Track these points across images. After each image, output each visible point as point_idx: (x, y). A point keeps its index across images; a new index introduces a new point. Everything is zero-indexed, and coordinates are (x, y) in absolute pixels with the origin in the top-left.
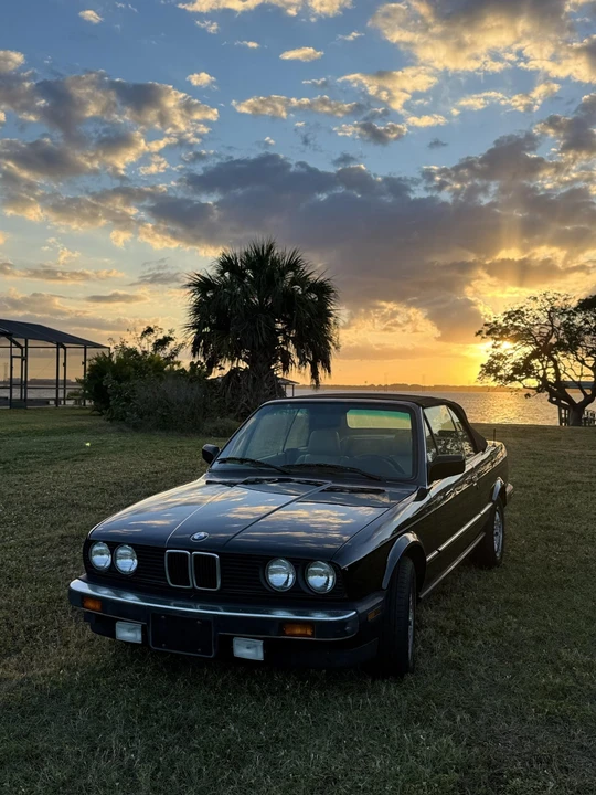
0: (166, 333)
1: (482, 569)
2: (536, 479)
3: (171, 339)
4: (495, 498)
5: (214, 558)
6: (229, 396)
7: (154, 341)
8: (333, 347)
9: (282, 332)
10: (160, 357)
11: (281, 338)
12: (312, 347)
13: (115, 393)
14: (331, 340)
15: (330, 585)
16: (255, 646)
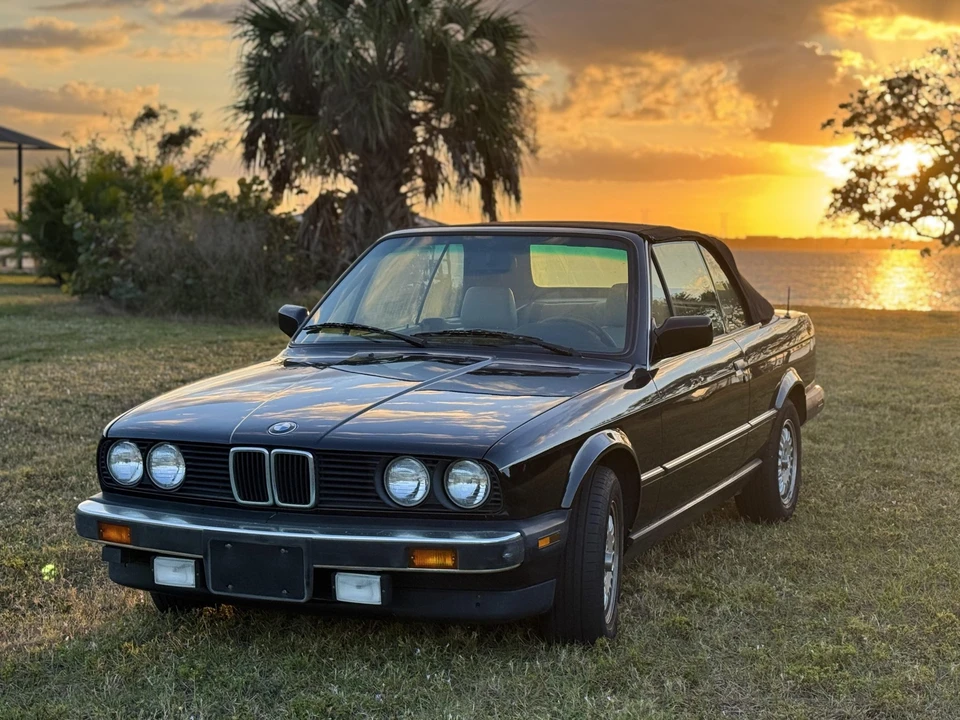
0: (184, 121)
1: (757, 522)
2: (889, 393)
3: (193, 132)
4: (779, 403)
5: (305, 458)
6: (316, 246)
7: (159, 138)
8: (524, 149)
9: (425, 117)
10: (173, 168)
11: (420, 132)
12: (483, 148)
13: (89, 239)
14: (522, 137)
15: (481, 494)
16: (370, 584)
